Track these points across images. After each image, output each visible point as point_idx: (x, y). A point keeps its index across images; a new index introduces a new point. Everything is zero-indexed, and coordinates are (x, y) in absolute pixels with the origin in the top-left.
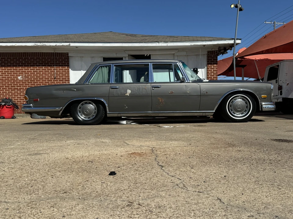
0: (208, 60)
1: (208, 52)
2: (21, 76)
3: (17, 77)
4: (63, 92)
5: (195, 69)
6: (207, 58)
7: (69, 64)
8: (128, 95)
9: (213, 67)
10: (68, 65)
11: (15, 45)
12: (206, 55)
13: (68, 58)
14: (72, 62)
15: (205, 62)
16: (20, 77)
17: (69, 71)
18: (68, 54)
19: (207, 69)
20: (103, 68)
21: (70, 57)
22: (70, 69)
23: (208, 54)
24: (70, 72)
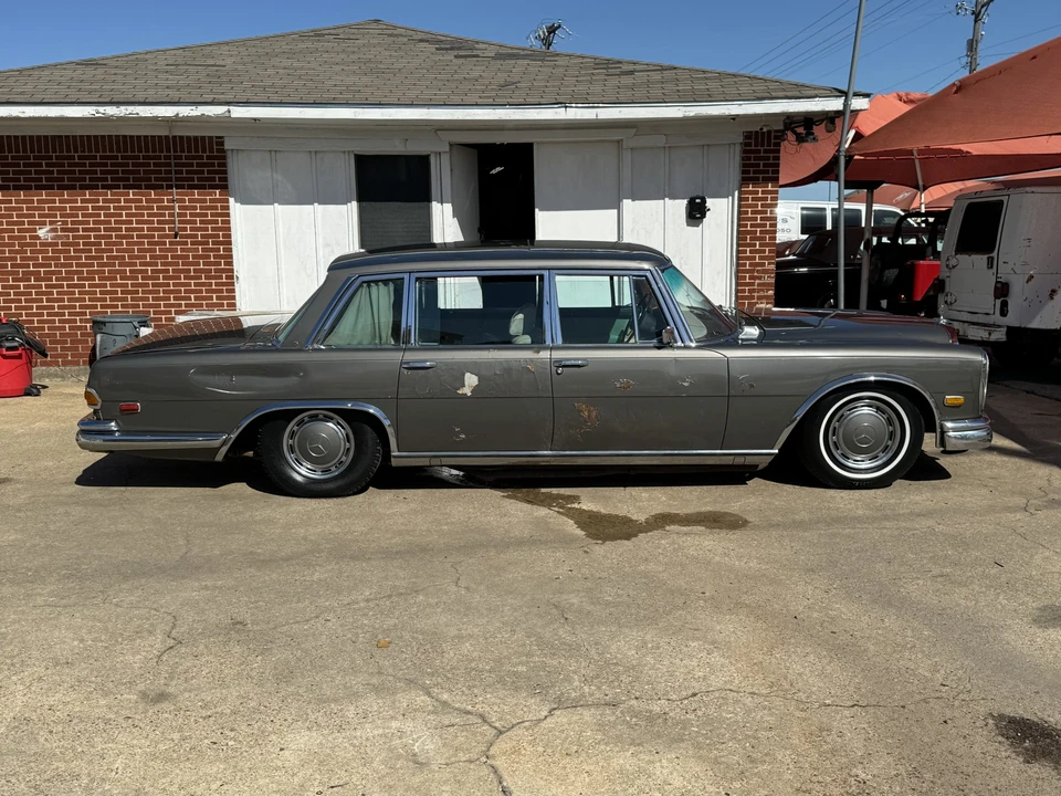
0: (744, 165)
1: (748, 135)
2: (48, 228)
3: (35, 230)
4: (229, 378)
5: (698, 201)
6: (743, 159)
7: (226, 179)
8: (469, 394)
9: (763, 192)
10: (224, 186)
11: (22, 115)
12: (738, 149)
13: (224, 158)
14: (237, 169)
15: (734, 173)
16: (44, 230)
17: (228, 208)
18: (222, 144)
19: (740, 199)
20: (374, 288)
21: (229, 154)
22: (232, 200)
23: (746, 144)
24: (231, 211)
